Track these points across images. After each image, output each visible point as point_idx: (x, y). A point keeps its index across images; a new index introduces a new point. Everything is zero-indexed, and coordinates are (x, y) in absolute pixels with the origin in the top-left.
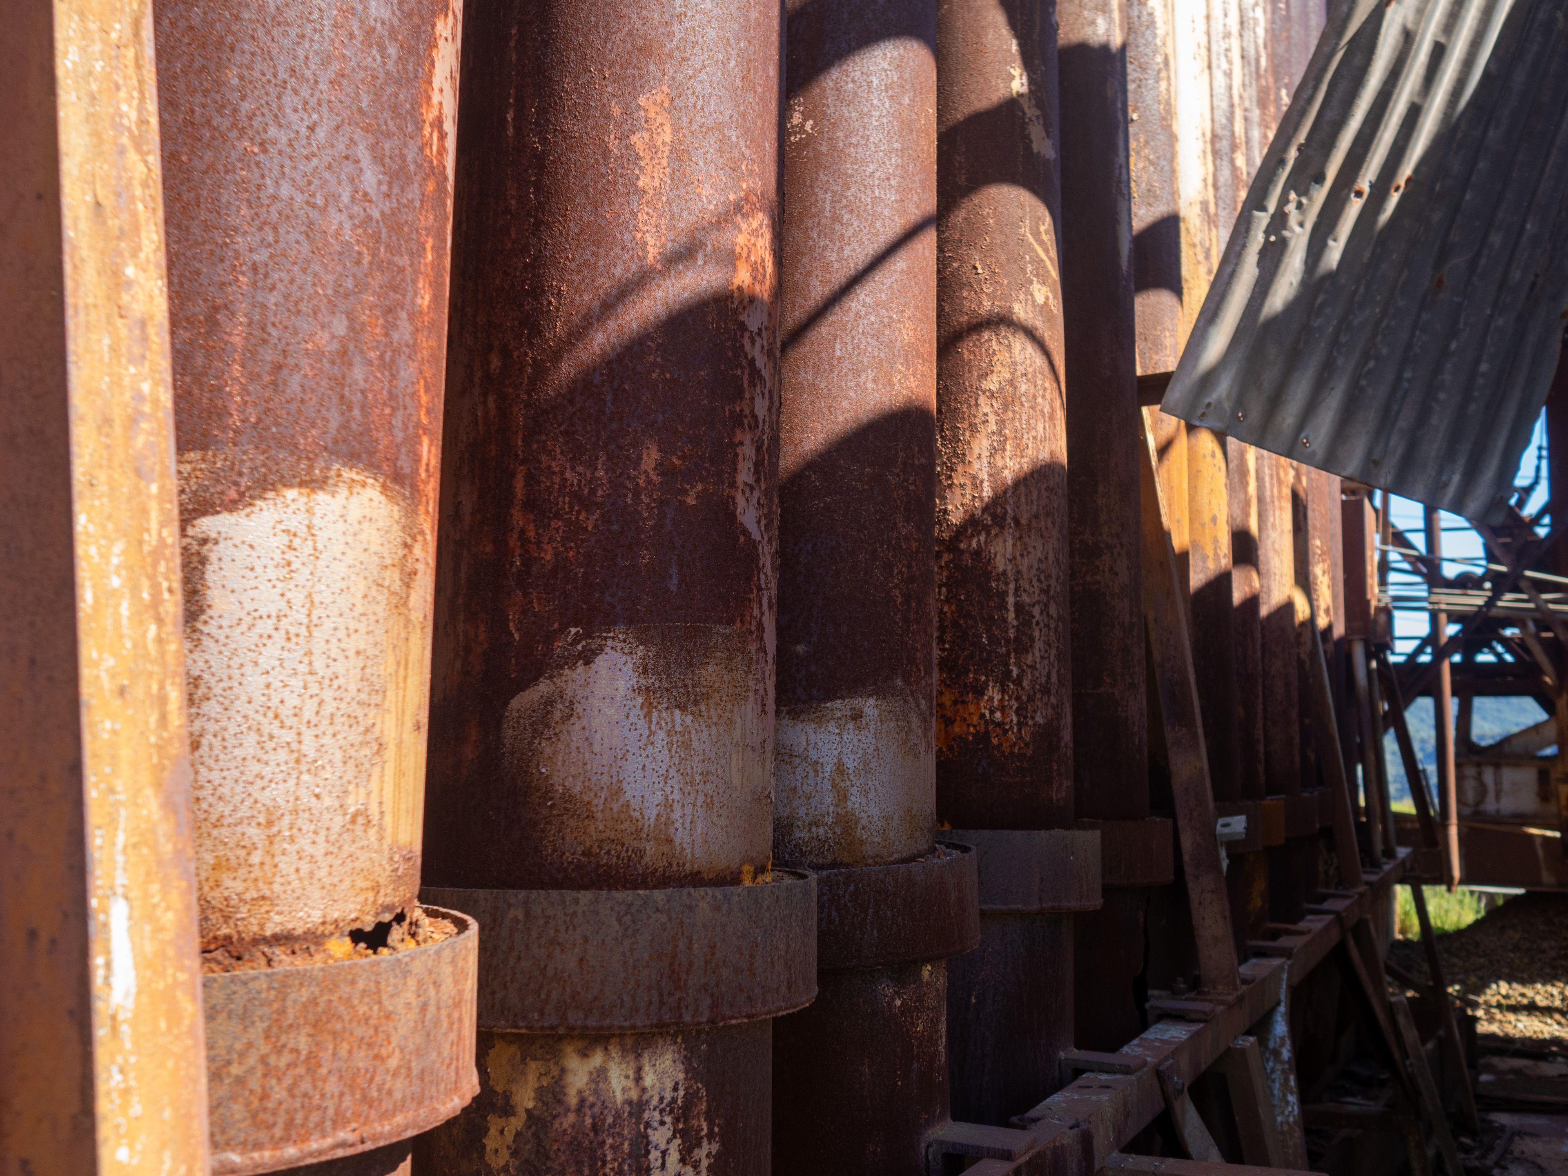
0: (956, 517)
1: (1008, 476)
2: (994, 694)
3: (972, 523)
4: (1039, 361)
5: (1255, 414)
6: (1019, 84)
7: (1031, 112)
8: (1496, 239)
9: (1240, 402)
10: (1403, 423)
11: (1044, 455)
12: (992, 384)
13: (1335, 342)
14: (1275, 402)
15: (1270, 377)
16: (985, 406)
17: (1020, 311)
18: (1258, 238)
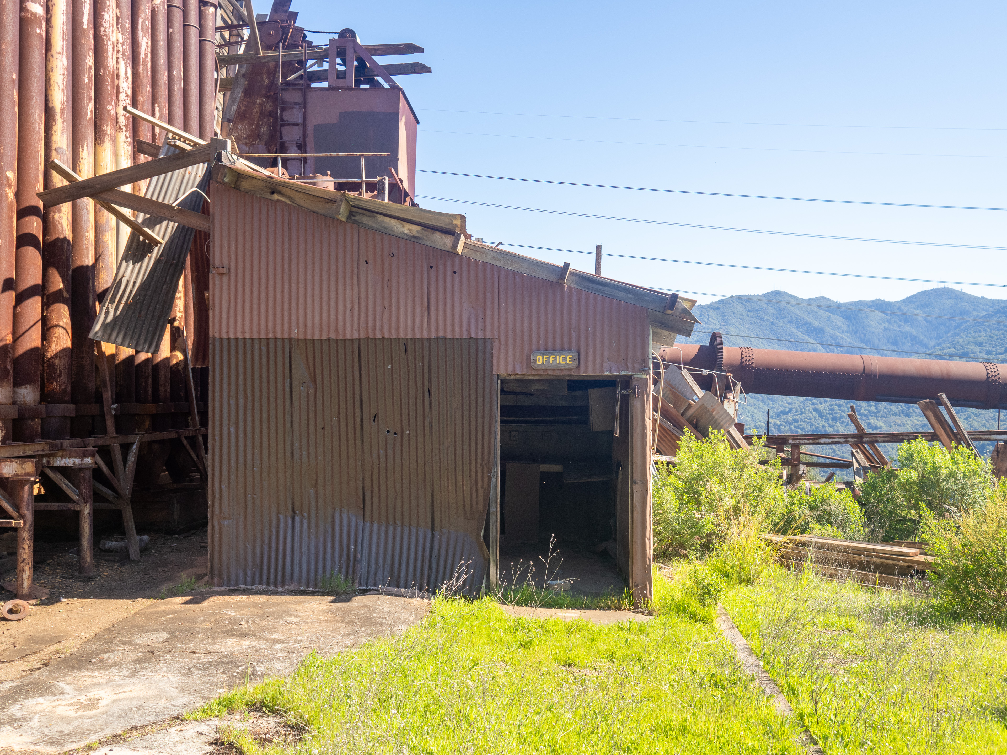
0: (49, 357)
1: (58, 350)
2: (55, 384)
3: (52, 357)
4: (64, 331)
5: (106, 337)
6: (62, 286)
7: (64, 290)
8: (151, 308)
9: (103, 336)
10: (136, 337)
11: (65, 346)
12: (55, 335)
13: (121, 326)
14: (110, 335)
15: (109, 332)
16: (54, 339)
17: (61, 324)
18: (104, 311)
